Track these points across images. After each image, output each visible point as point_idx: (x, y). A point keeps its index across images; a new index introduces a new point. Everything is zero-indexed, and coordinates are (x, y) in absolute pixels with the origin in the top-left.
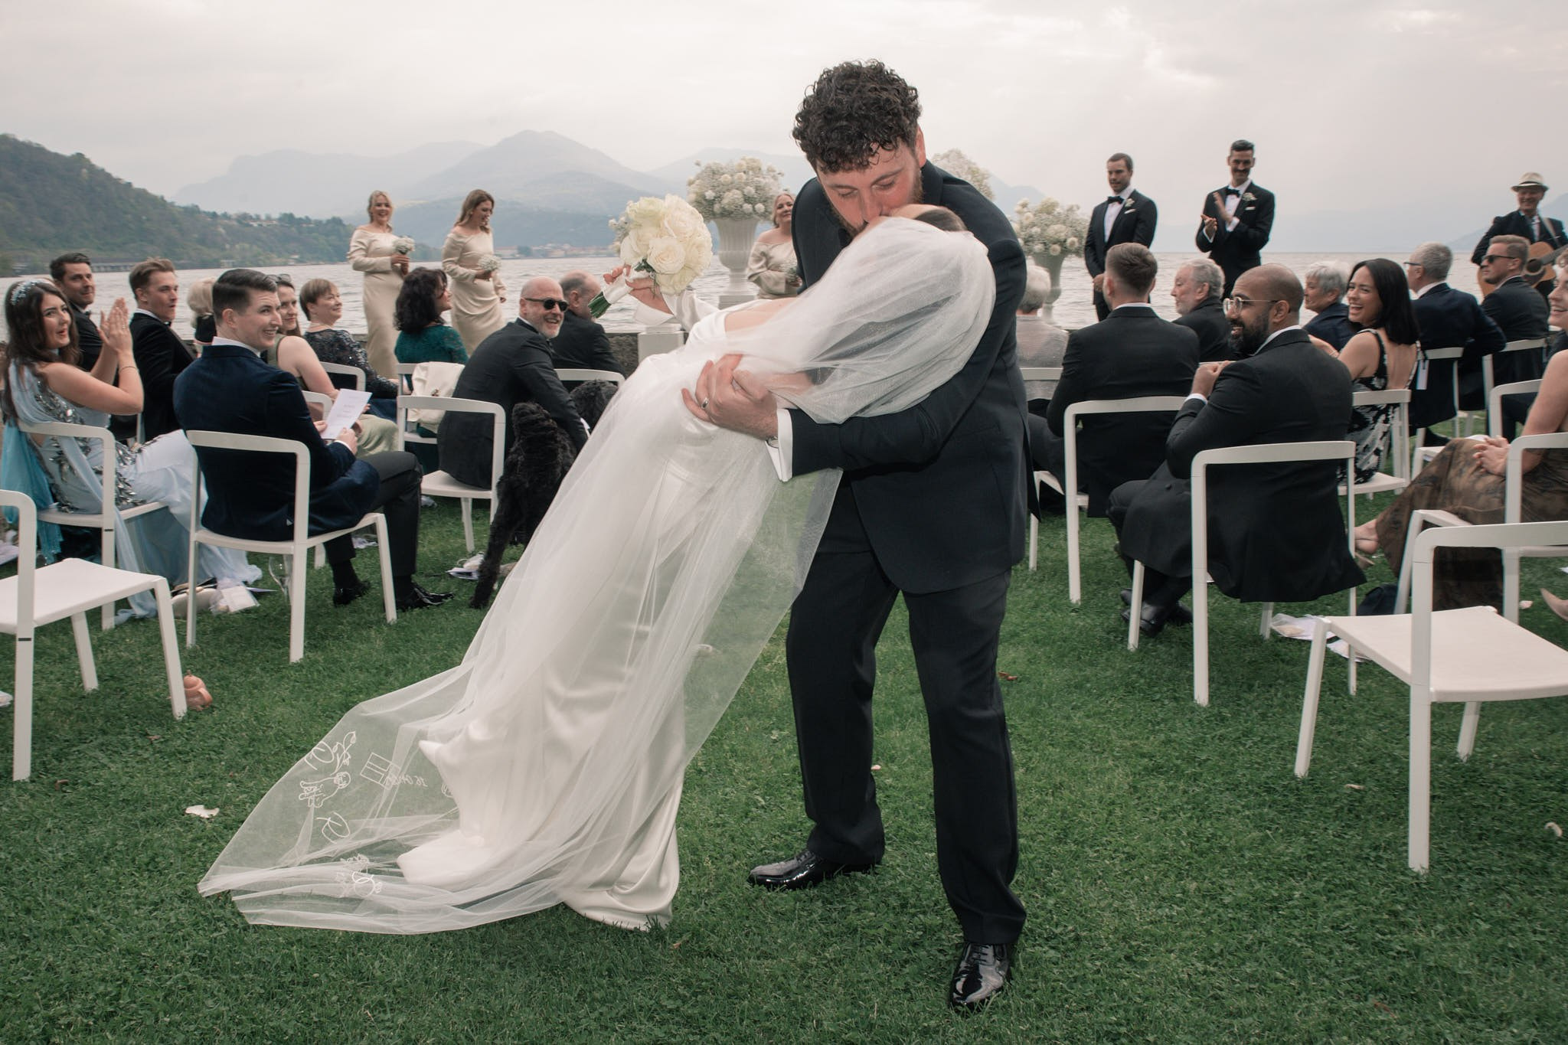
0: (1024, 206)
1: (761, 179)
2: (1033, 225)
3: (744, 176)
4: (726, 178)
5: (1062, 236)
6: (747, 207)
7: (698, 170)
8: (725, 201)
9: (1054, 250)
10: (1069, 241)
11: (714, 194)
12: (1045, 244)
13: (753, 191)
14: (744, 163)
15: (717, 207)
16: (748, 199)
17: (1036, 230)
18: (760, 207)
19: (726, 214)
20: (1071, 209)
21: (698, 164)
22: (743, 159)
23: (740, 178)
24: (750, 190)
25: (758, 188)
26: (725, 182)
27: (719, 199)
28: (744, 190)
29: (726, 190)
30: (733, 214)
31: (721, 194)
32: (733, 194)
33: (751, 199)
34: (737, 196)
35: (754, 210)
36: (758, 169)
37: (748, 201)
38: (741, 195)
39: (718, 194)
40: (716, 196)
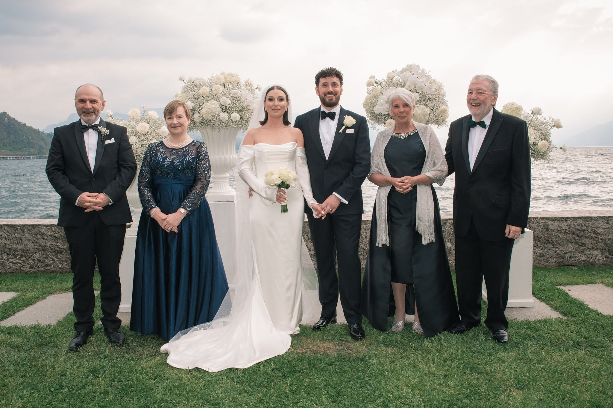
1: (238, 91)
3: (221, 88)
4: (205, 90)
6: (224, 116)
7: (182, 84)
8: (203, 111)
11: (192, 105)
13: (229, 101)
14: (222, 77)
15: (196, 116)
16: (225, 109)
18: (236, 116)
19: (204, 123)
21: (181, 79)
22: (222, 74)
23: (217, 89)
24: (227, 101)
25: (235, 99)
26: (203, 93)
27: (198, 109)
28: (221, 101)
29: (204, 101)
30: (211, 123)
31: (200, 104)
32: (211, 104)
33: (227, 109)
34: (214, 106)
35: (230, 118)
36: (236, 83)
37: (224, 110)
38: (218, 106)
39: (198, 104)
40: (195, 106)
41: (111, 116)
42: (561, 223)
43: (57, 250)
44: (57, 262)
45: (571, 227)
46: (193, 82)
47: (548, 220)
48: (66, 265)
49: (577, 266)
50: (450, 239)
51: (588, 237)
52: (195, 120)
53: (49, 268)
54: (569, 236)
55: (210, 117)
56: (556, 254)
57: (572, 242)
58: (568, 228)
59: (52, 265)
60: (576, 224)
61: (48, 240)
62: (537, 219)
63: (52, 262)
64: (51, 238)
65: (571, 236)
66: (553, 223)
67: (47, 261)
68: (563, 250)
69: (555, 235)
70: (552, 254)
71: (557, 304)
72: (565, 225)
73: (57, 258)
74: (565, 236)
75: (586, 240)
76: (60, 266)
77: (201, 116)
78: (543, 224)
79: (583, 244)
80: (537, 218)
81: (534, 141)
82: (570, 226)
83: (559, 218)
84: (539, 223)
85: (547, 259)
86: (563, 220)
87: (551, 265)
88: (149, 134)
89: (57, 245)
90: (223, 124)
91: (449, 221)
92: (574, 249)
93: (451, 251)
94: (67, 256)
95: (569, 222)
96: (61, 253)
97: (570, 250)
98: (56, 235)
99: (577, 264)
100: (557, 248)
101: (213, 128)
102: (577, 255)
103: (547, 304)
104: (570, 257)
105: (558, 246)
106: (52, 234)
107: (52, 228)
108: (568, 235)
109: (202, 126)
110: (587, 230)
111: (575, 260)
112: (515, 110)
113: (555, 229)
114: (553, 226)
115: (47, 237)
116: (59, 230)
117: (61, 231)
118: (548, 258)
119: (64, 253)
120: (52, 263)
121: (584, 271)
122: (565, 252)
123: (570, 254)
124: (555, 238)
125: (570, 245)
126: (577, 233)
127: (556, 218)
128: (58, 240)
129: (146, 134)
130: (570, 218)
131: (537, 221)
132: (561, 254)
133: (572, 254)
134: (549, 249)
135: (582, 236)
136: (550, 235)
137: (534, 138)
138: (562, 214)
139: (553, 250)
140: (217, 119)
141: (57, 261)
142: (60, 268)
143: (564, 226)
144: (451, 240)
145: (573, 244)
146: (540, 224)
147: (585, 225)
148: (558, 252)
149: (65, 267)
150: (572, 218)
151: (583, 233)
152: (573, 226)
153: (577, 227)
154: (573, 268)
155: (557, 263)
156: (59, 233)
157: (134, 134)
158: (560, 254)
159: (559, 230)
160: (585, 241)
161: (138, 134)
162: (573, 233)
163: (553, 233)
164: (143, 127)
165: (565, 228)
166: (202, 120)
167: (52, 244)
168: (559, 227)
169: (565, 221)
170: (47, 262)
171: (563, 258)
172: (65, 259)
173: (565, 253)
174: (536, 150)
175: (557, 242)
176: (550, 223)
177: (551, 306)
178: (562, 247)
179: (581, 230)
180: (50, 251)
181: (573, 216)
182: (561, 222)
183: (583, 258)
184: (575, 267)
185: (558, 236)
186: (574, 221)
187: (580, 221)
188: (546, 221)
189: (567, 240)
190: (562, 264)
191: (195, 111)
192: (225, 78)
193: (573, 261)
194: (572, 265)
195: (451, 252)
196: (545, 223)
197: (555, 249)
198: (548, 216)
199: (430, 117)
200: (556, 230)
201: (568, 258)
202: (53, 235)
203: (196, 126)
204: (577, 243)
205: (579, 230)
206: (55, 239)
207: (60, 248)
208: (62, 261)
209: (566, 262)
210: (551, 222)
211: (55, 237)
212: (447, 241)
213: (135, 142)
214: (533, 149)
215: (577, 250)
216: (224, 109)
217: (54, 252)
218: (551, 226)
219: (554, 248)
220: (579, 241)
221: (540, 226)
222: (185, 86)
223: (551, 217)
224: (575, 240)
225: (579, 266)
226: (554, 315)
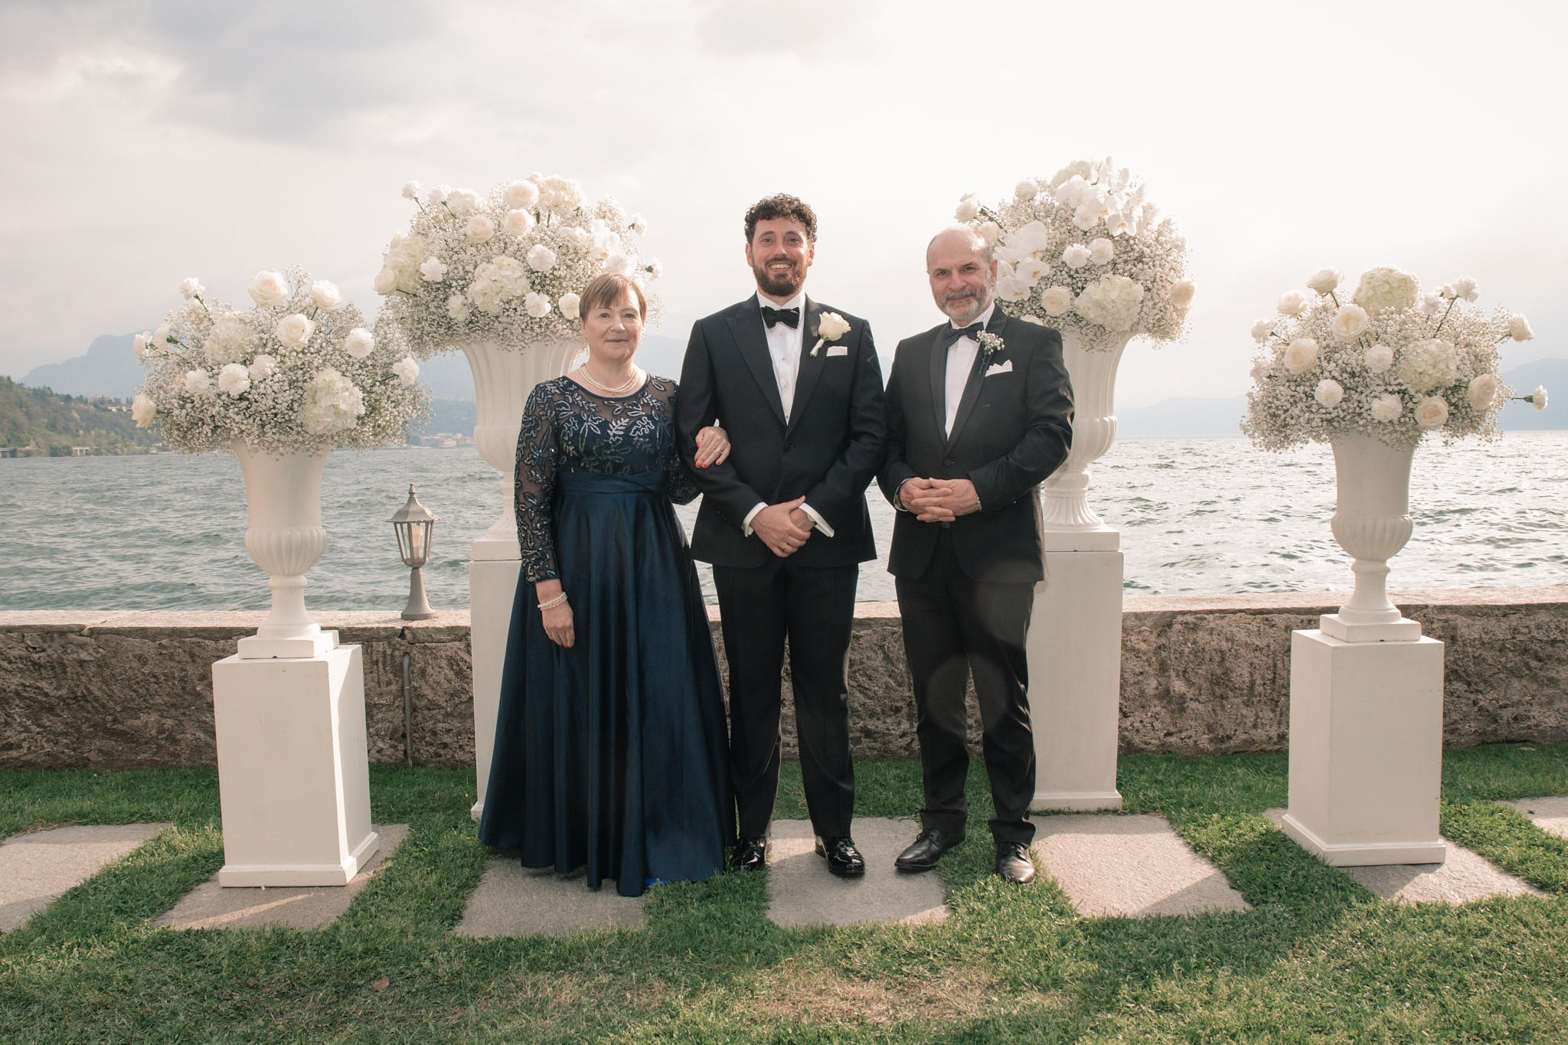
0: (1326, 287)
1: (579, 231)
2: (1364, 342)
3: (531, 222)
4: (482, 225)
5: (1451, 378)
6: (540, 305)
7: (413, 209)
8: (475, 288)
9: (1436, 412)
10: (1475, 383)
11: (444, 268)
12: (1403, 393)
13: (552, 257)
14: (534, 190)
15: (456, 306)
16: (541, 282)
17: (1378, 355)
19: (478, 323)
20: (1467, 292)
21: (411, 195)
22: (533, 182)
23: (518, 223)
24: (543, 256)
25: (572, 254)
26: (475, 234)
27: (461, 283)
28: (531, 256)
29: (478, 258)
30: (500, 322)
31: (467, 268)
32: (500, 267)
33: (548, 282)
34: (508, 273)
35: (556, 309)
36: (571, 210)
37: (539, 287)
38: (519, 272)
39: (460, 268)
40: (451, 274)
41: (197, 297)
42: (1493, 621)
43: (40, 702)
44: (39, 737)
45: (1519, 633)
46: (444, 203)
47: (1456, 613)
48: (67, 746)
49: (1534, 742)
50: (1181, 668)
51: (1564, 660)
52: (451, 314)
53: (14, 753)
54: (1513, 659)
55: (494, 306)
56: (1476, 709)
57: (1522, 677)
58: (1509, 637)
59: (25, 745)
60: (1532, 625)
61: (11, 672)
62: (1425, 611)
63: (23, 735)
64: (21, 666)
65: (1518, 658)
66: (1470, 621)
67: (8, 734)
68: (1494, 699)
69: (1473, 656)
70: (1465, 709)
71: (1513, 853)
72: (1504, 626)
73: (39, 726)
74: (1503, 660)
75: (1560, 668)
76: (48, 747)
77: (470, 301)
78: (1441, 624)
79: (1551, 680)
80: (1426, 606)
81: (1458, 376)
82: (1515, 631)
83: (1486, 606)
84: (1432, 623)
85: (1452, 724)
86: (1497, 612)
87: (1463, 740)
88: (312, 350)
89: (38, 688)
90: (536, 327)
91: (1180, 618)
92: (1525, 695)
93: (1184, 703)
94: (69, 720)
95: (1514, 620)
96: (51, 709)
97: (1516, 698)
98: (36, 656)
99: (1535, 737)
100: (1481, 692)
101: (504, 339)
102: (1535, 711)
103: (1481, 854)
104: (1515, 719)
105: (1481, 687)
106: (24, 653)
107: (23, 636)
108: (1510, 654)
109: (473, 335)
110: (1563, 642)
111: (1529, 727)
112: (1400, 287)
113: (1475, 639)
114: (1470, 630)
115: (10, 662)
116: (45, 641)
117: (50, 647)
118: (1456, 721)
119: (59, 711)
120: (24, 740)
121: (1556, 757)
122: (1501, 703)
123: (1514, 710)
124: (1474, 664)
125: (1516, 683)
126: (1536, 651)
127: (1478, 606)
128: (43, 672)
129: (303, 352)
130: (1515, 609)
131: (1425, 616)
132: (1490, 709)
133: (1521, 710)
134: (1458, 697)
135: (1549, 657)
136: (1461, 656)
137: (1458, 369)
138: (1493, 598)
139: (1469, 699)
140: (518, 313)
141: (38, 733)
142: (48, 754)
143: (1501, 630)
144: (1185, 672)
145: (1524, 682)
146: (1434, 626)
147: (1557, 627)
148: (1481, 703)
149: (63, 753)
150: (1522, 606)
151: (1551, 649)
152: (1524, 630)
153: (1535, 633)
154: (1525, 749)
155: (1480, 734)
156: (44, 650)
157: (267, 350)
158: (1487, 711)
159: (1486, 641)
160: (1558, 672)
161: (282, 351)
162: (1526, 651)
163: (1470, 650)
164: (296, 327)
165: (1501, 637)
166: (473, 314)
167: (23, 685)
168: (1486, 633)
169: (1504, 616)
170: (9, 737)
171: (1496, 721)
172: (61, 728)
173: (1501, 707)
174: (1461, 403)
175: (1479, 675)
176: (1461, 621)
177: (1496, 861)
178: (1494, 688)
179: (1547, 642)
180: (17, 705)
181: (1523, 603)
182: (1492, 618)
183: (1552, 721)
184: (1528, 746)
185: (1484, 659)
186: (1526, 615)
187: (1543, 617)
188: (1450, 616)
189: (1507, 669)
190: (1492, 738)
191: (450, 286)
192: (542, 191)
193: (1523, 729)
194: (1521, 742)
195: (1185, 705)
196: (1446, 621)
197: (1473, 697)
198: (1455, 603)
199: (1145, 309)
200: (1477, 642)
201: (1508, 721)
202: (27, 658)
203: (452, 335)
204: (1534, 678)
205: (1541, 641)
206: (31, 667)
207: (46, 695)
208: (54, 734)
209: (1503, 732)
210: (1464, 619)
211: (34, 664)
212: (1173, 674)
213: (270, 373)
214: (1453, 401)
215: (1533, 697)
216: (537, 282)
217: (29, 707)
218: (1463, 630)
219: (1472, 692)
220: (1542, 673)
221: (1433, 629)
222: (419, 213)
223: (1466, 607)
224: (1530, 669)
225: (1540, 744)
226: (1513, 888)
